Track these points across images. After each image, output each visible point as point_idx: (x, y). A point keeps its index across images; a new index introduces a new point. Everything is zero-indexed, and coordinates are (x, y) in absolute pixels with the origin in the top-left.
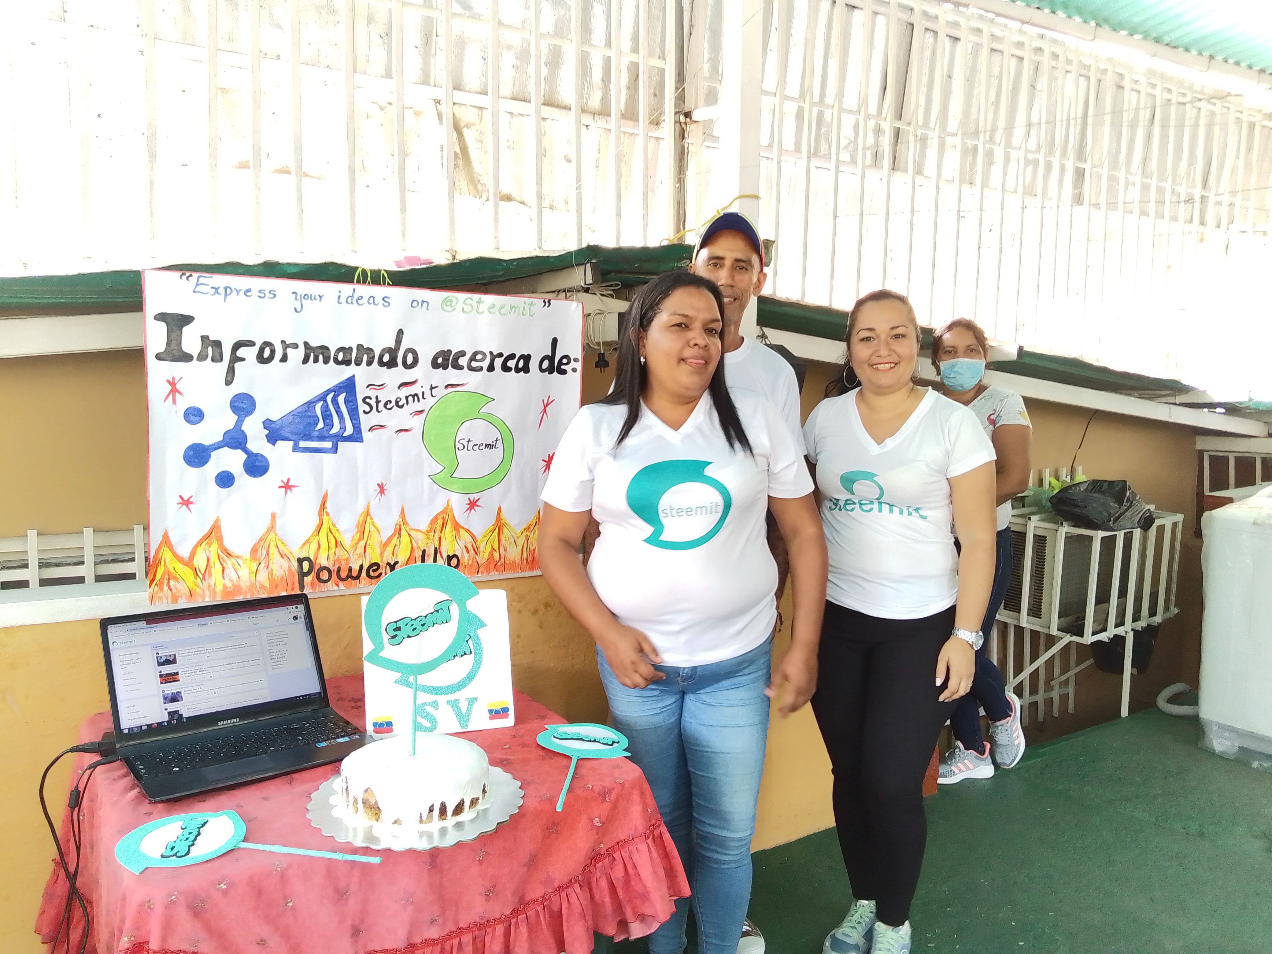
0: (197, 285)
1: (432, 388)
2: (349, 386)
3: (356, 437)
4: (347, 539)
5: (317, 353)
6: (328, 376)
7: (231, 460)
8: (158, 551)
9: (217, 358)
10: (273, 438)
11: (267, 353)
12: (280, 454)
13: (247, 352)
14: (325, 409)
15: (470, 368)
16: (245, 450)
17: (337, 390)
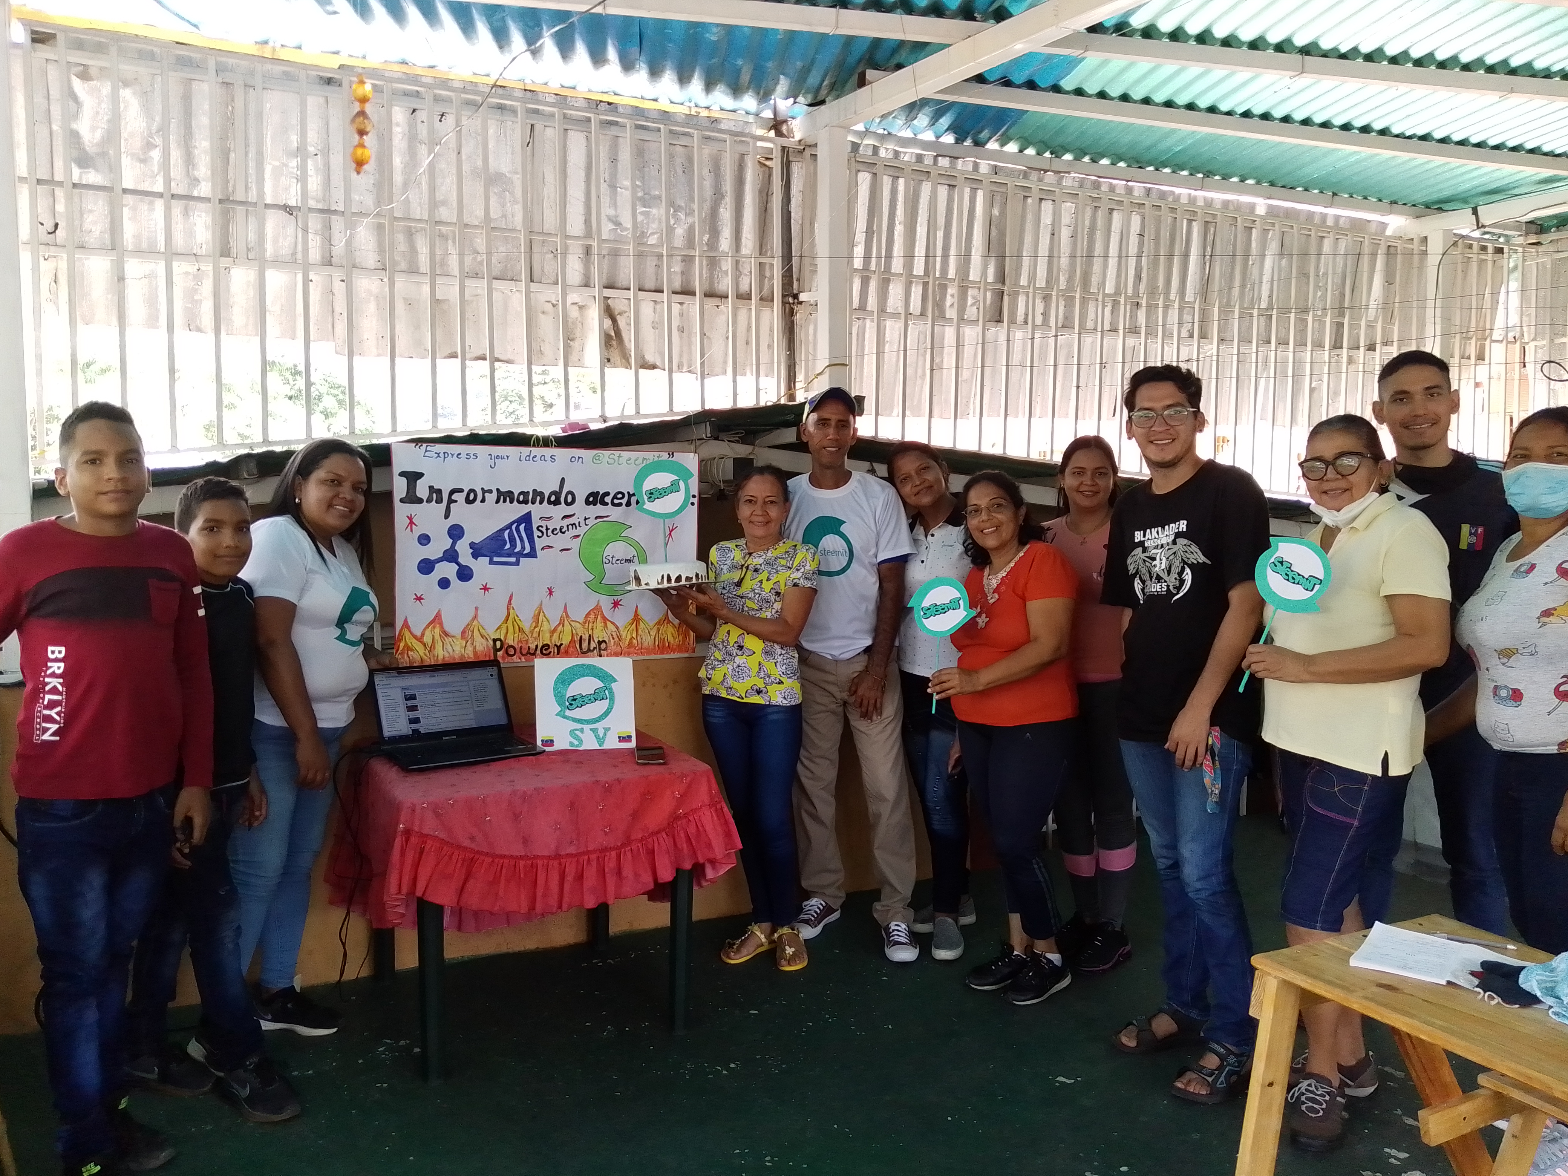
0: (426, 452)
1: (585, 519)
2: (527, 519)
3: (533, 554)
4: (527, 626)
5: (505, 496)
6: (513, 511)
7: (448, 570)
8: (401, 631)
9: (439, 501)
10: (475, 555)
11: (472, 497)
12: (481, 567)
13: (460, 497)
14: (511, 536)
15: (613, 504)
16: (458, 564)
17: (519, 521)
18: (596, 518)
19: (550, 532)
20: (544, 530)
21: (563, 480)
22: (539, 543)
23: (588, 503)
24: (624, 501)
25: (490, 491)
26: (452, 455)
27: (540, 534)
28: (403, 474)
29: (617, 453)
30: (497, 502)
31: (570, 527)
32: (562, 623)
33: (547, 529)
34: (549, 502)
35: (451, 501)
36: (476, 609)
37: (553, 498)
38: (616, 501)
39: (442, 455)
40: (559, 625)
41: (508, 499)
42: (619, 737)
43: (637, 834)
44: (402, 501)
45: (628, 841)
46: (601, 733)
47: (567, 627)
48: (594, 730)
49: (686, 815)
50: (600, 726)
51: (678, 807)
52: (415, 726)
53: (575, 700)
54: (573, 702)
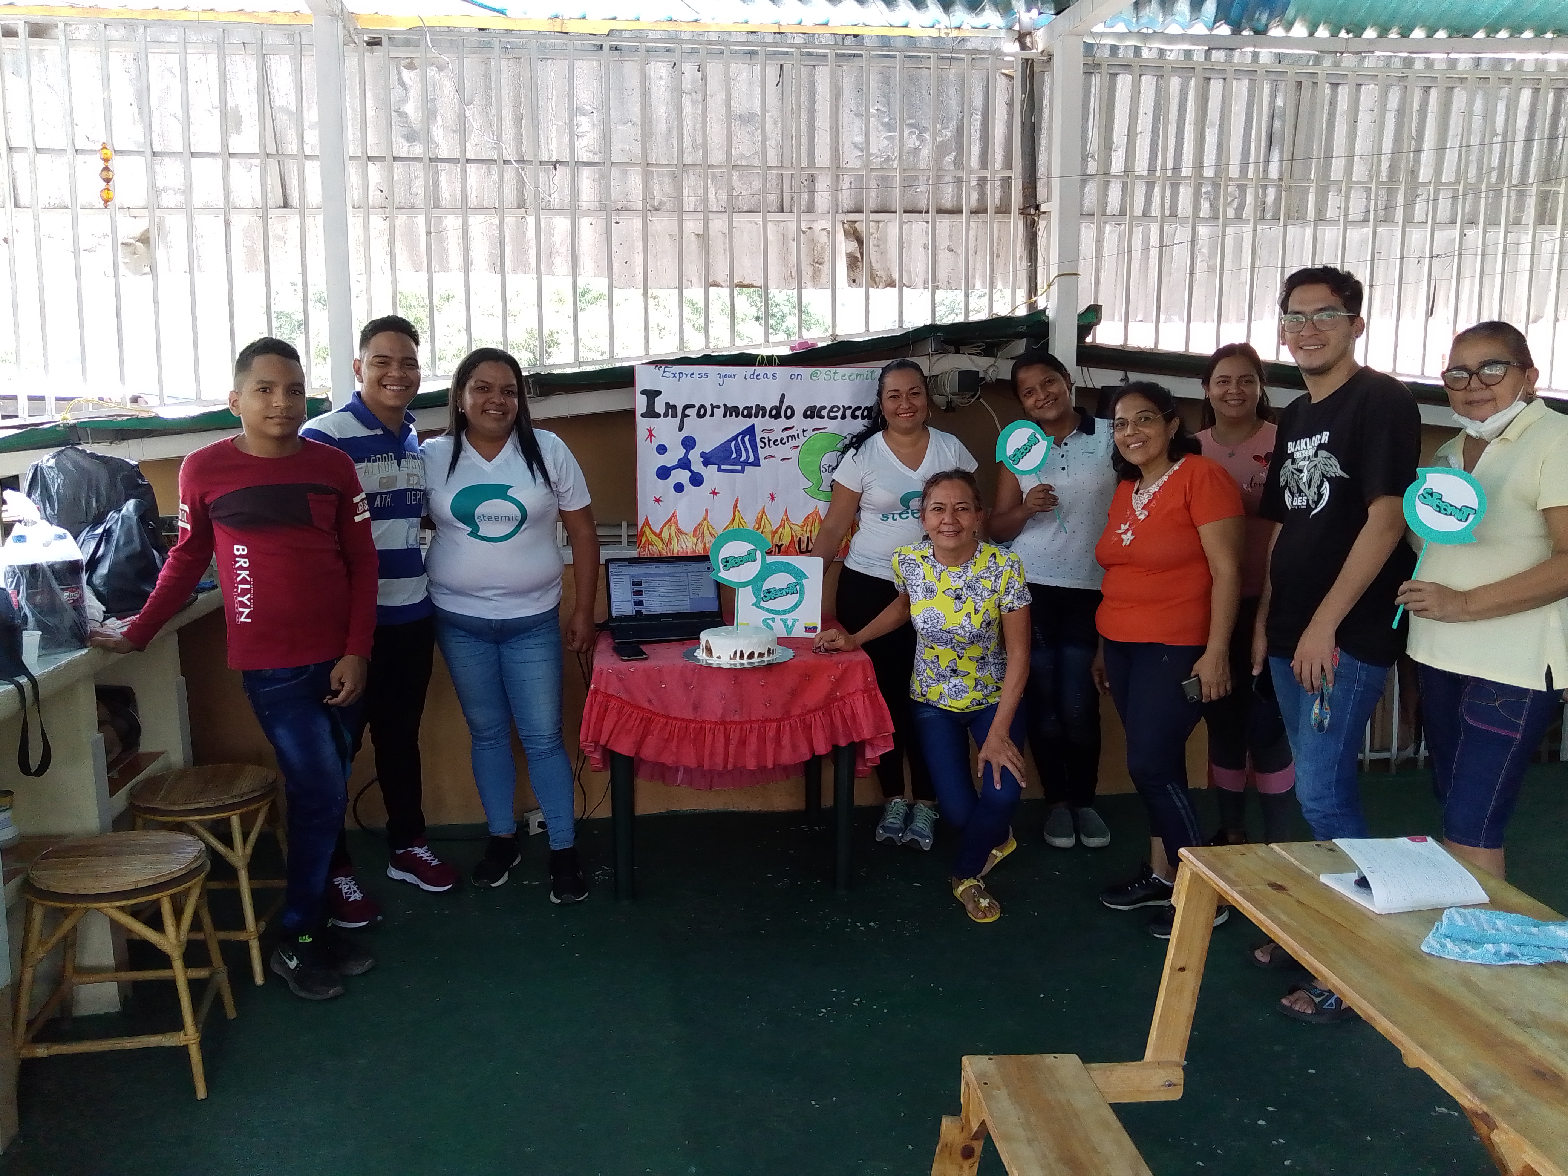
0: (664, 372)
1: (804, 431)
2: (751, 431)
3: (756, 463)
5: (731, 411)
6: (739, 424)
7: (682, 476)
8: (642, 527)
9: (674, 416)
10: (706, 463)
11: (702, 412)
12: (710, 473)
13: (691, 412)
14: (737, 446)
15: (830, 418)
16: (691, 471)
17: (744, 433)
18: (814, 430)
19: (771, 443)
20: (766, 441)
21: (783, 396)
22: (762, 453)
23: (806, 416)
24: (839, 414)
25: (718, 407)
26: (687, 375)
27: (763, 445)
28: (644, 392)
29: (833, 370)
30: (725, 416)
31: (790, 438)
32: (782, 525)
33: (769, 441)
34: (771, 416)
35: (684, 416)
36: (707, 510)
37: (774, 412)
38: (832, 414)
39: (677, 375)
40: (780, 527)
41: (734, 413)
42: (806, 628)
43: (796, 711)
44: (643, 415)
45: (787, 715)
46: (790, 623)
47: (787, 529)
48: (784, 621)
49: (842, 698)
50: (789, 617)
51: (833, 690)
52: (638, 608)
53: (769, 593)
54: (768, 595)
